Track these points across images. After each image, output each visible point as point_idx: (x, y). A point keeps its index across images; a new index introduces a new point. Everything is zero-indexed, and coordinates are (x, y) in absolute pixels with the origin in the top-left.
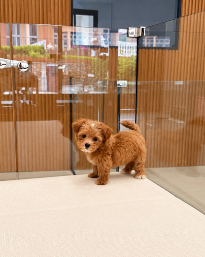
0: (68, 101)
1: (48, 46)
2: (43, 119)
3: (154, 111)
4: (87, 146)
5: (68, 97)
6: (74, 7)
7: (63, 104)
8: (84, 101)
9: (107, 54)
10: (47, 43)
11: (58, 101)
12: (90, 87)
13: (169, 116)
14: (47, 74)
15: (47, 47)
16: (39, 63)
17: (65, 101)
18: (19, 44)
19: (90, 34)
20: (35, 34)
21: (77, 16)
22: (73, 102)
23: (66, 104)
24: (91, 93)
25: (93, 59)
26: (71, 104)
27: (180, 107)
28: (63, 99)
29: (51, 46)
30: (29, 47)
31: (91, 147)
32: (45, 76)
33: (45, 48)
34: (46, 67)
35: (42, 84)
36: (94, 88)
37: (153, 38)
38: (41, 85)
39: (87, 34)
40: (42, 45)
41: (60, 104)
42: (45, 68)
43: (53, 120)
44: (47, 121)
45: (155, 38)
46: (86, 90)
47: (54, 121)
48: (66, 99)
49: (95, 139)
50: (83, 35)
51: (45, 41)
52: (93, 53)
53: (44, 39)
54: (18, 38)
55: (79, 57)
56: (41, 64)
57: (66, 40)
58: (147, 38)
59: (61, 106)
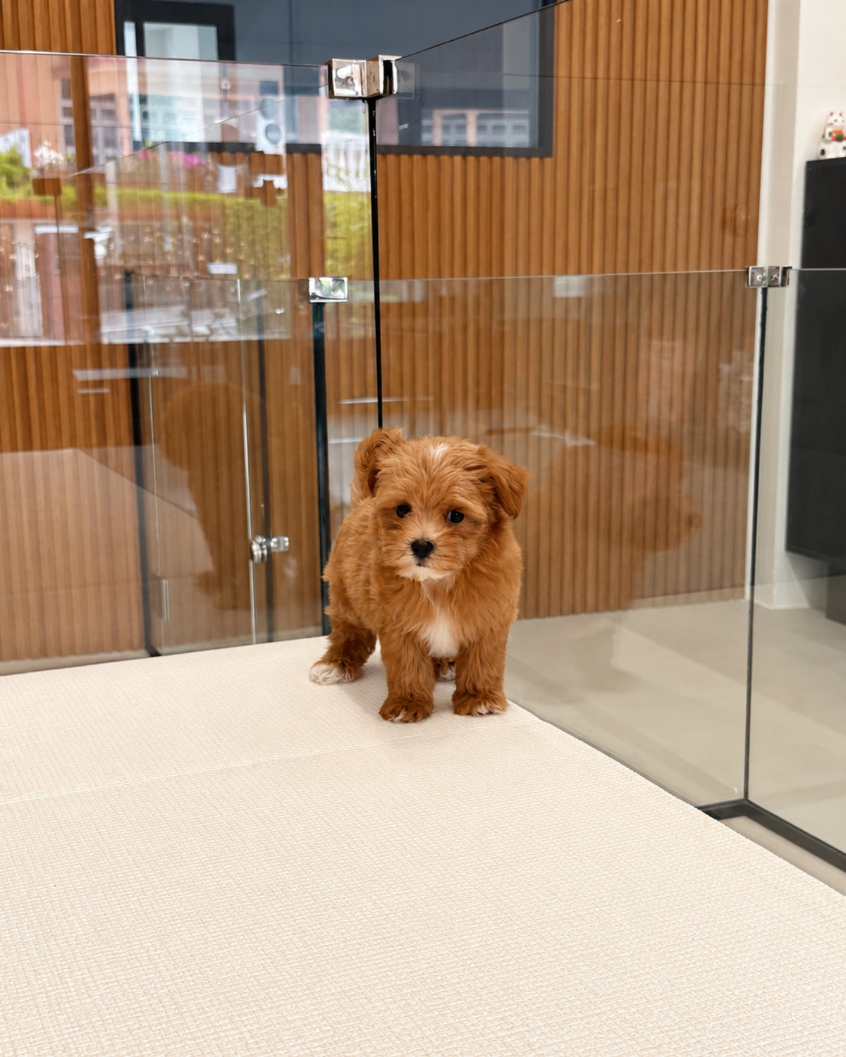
0: (121, 373)
1: (37, 154)
2: (20, 444)
3: (471, 403)
4: (422, 550)
5: (121, 357)
7: (99, 383)
8: (190, 372)
9: (280, 182)
10: (35, 143)
11: (80, 375)
12: (219, 316)
13: (533, 419)
14: (40, 265)
15: (34, 159)
16: (8, 221)
17: (108, 374)
19: (207, 103)
21: (149, 27)
22: (139, 373)
23: (113, 383)
24: (222, 337)
25: (229, 201)
26: (134, 384)
27: (570, 383)
28: (99, 365)
29: (53, 154)
31: (441, 550)
32: (33, 273)
33: (27, 163)
34: (35, 235)
35: (23, 308)
36: (238, 320)
37: (464, 117)
38: (17, 313)
39: (199, 104)
40: (13, 150)
41: (85, 384)
42: (31, 243)
43: (59, 447)
44: (37, 455)
45: (472, 115)
46: (201, 329)
47: (68, 453)
48: (113, 365)
49: (455, 516)
50: (178, 107)
51: (26, 133)
52: (228, 179)
53: (23, 124)
55: (168, 196)
56: (12, 227)
57: (113, 128)
58: (445, 118)
59: (91, 391)
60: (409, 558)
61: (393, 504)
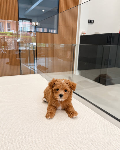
0: (19, 52)
4: (61, 96)
6: (20, 17)
10: (14, 31)
18: (3, 31)
20: (9, 28)
22: (20, 52)
26: (20, 53)
30: (7, 32)
31: (64, 96)
54: (3, 29)
60: (59, 97)
61: (56, 89)
